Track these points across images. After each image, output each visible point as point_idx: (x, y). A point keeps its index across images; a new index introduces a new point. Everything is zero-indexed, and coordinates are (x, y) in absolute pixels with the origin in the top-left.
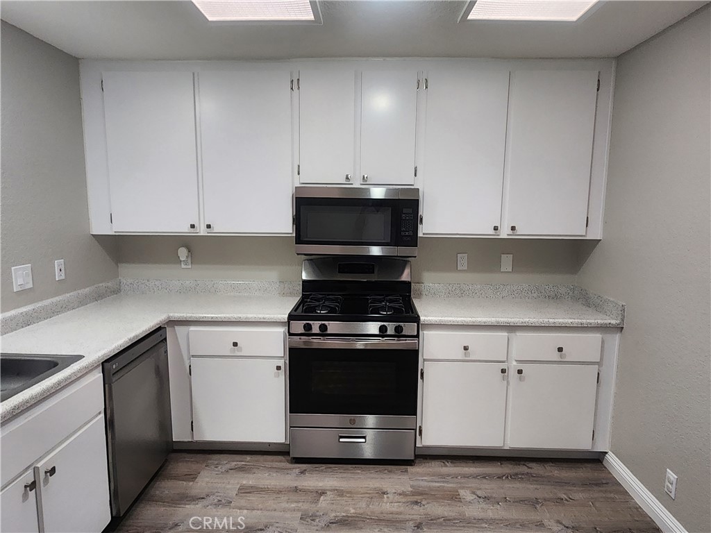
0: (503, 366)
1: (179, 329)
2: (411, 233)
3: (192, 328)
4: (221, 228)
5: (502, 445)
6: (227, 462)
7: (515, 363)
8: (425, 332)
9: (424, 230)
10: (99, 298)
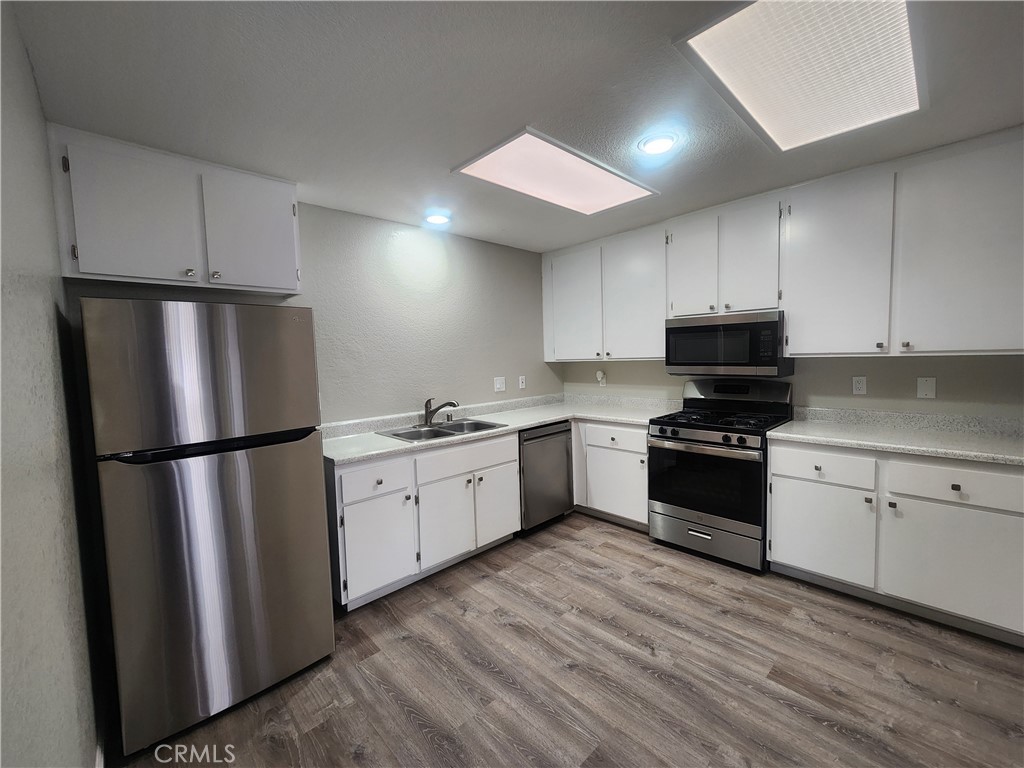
0: (869, 495)
1: (581, 424)
2: (770, 354)
3: (589, 425)
4: (616, 355)
5: (873, 586)
6: (606, 527)
7: (888, 495)
8: (773, 447)
9: (790, 350)
10: (547, 403)
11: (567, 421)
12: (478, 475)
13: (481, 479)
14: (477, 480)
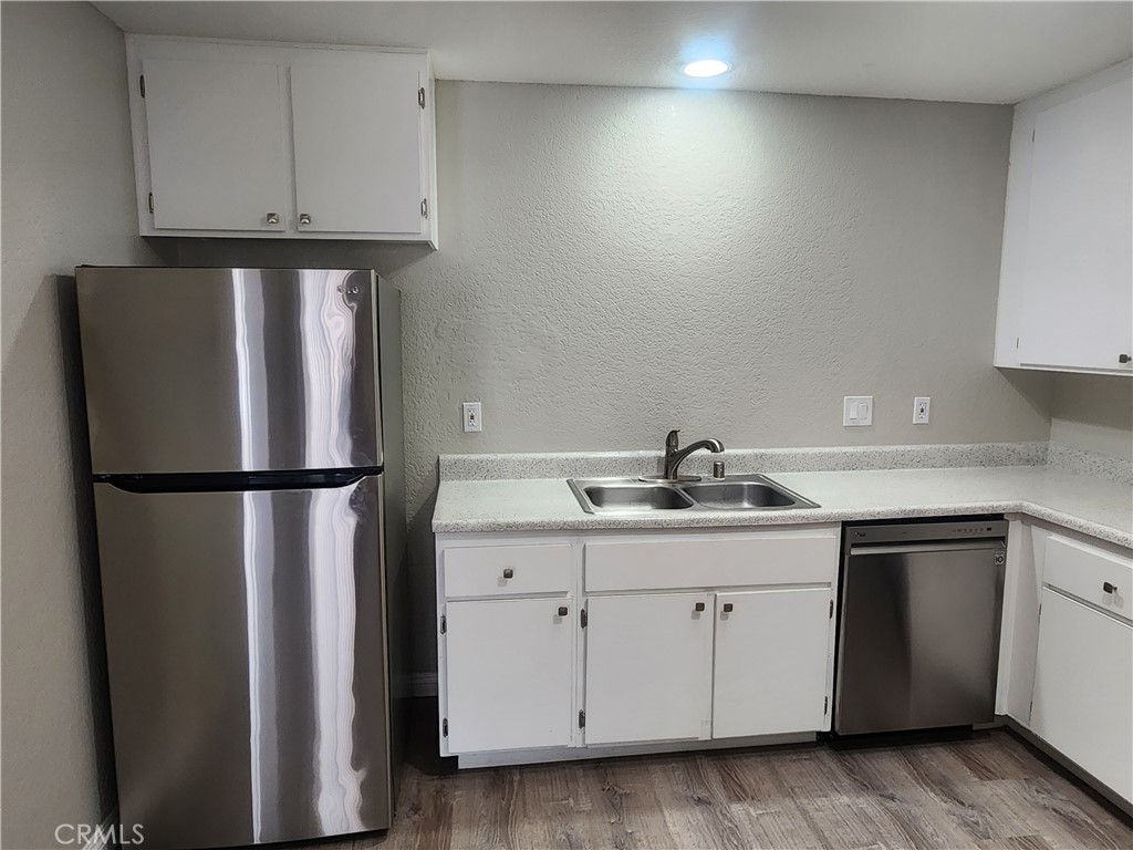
10: (990, 461)
11: (998, 517)
12: (724, 597)
13: (728, 608)
14: (720, 608)
